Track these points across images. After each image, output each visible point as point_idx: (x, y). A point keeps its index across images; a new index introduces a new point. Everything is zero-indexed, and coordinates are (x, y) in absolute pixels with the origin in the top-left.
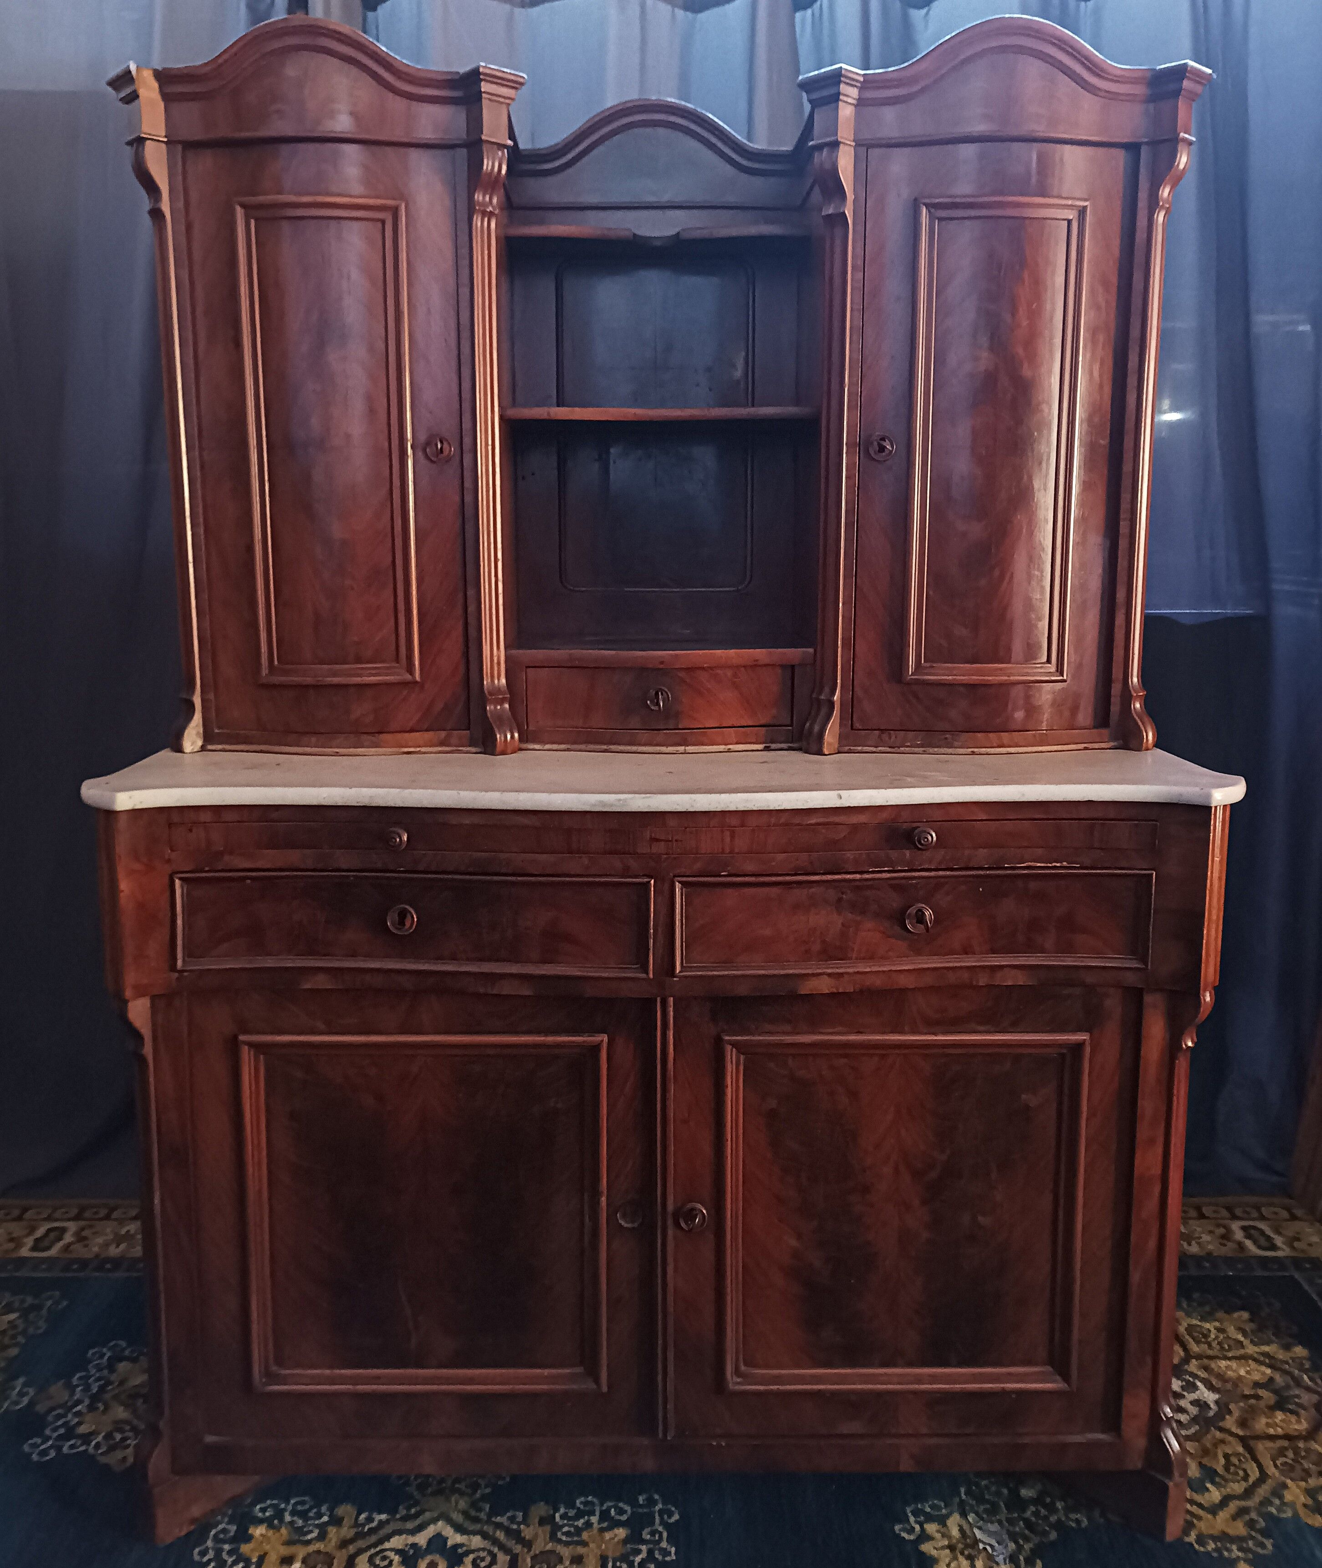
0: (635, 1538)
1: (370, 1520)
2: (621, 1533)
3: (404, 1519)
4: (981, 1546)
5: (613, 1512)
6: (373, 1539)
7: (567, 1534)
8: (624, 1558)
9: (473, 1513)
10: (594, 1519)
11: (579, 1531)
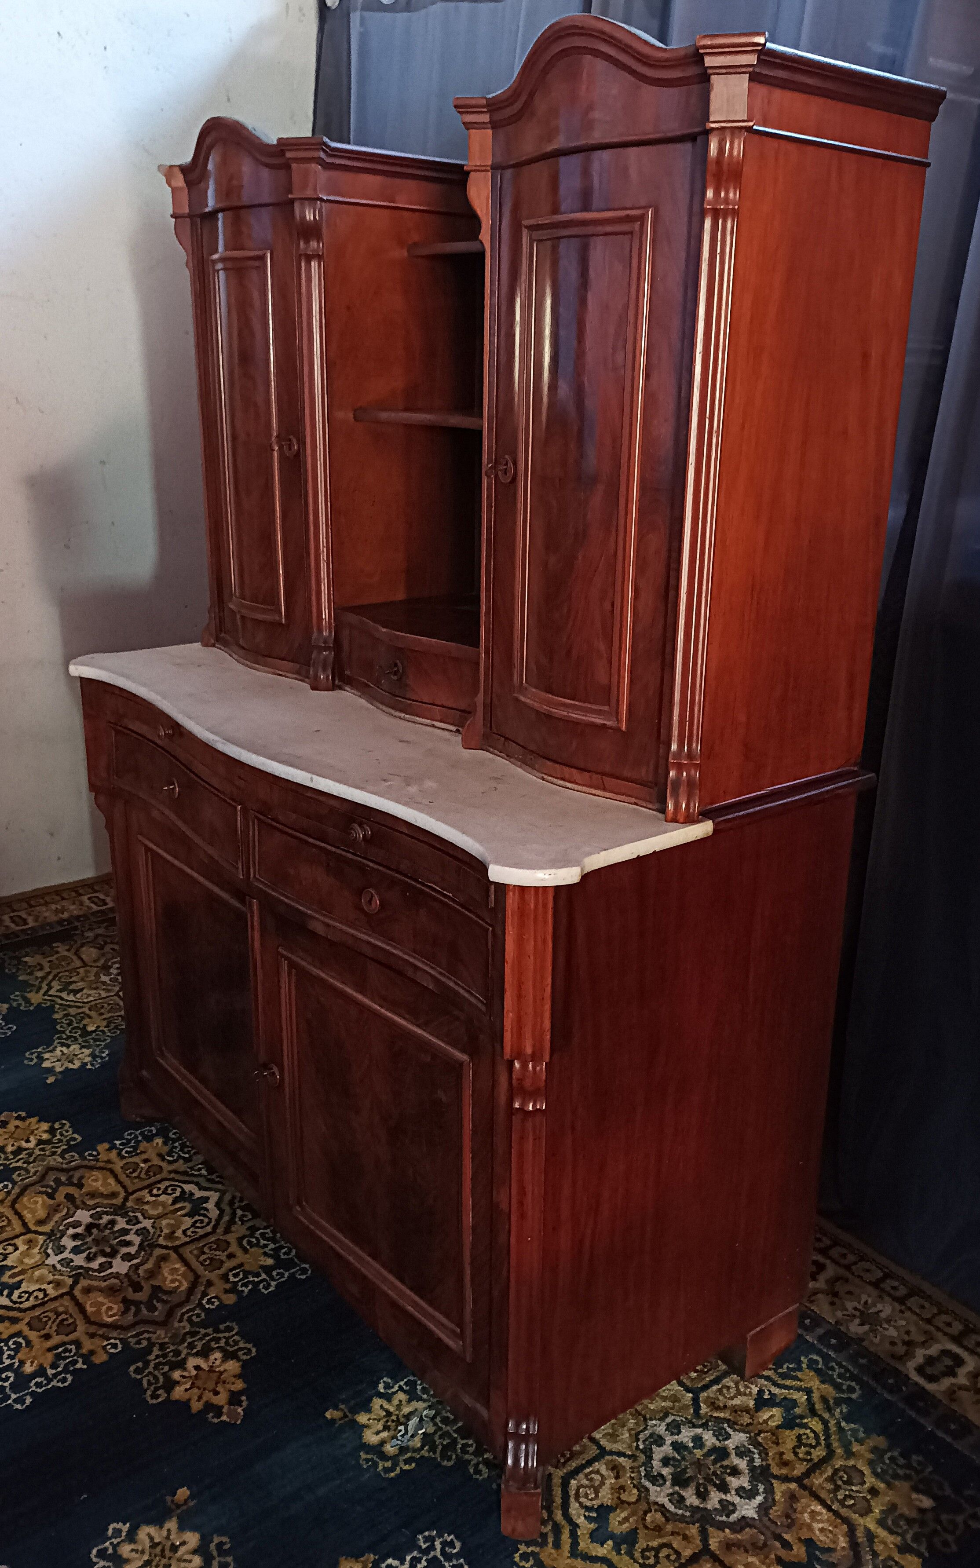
0: (268, 1270)
1: (200, 1169)
2: (270, 1262)
3: (208, 1180)
4: (402, 1428)
5: (284, 1251)
6: (187, 1178)
7: (249, 1243)
8: (246, 1274)
9: (236, 1201)
10: (272, 1246)
11: (257, 1245)
